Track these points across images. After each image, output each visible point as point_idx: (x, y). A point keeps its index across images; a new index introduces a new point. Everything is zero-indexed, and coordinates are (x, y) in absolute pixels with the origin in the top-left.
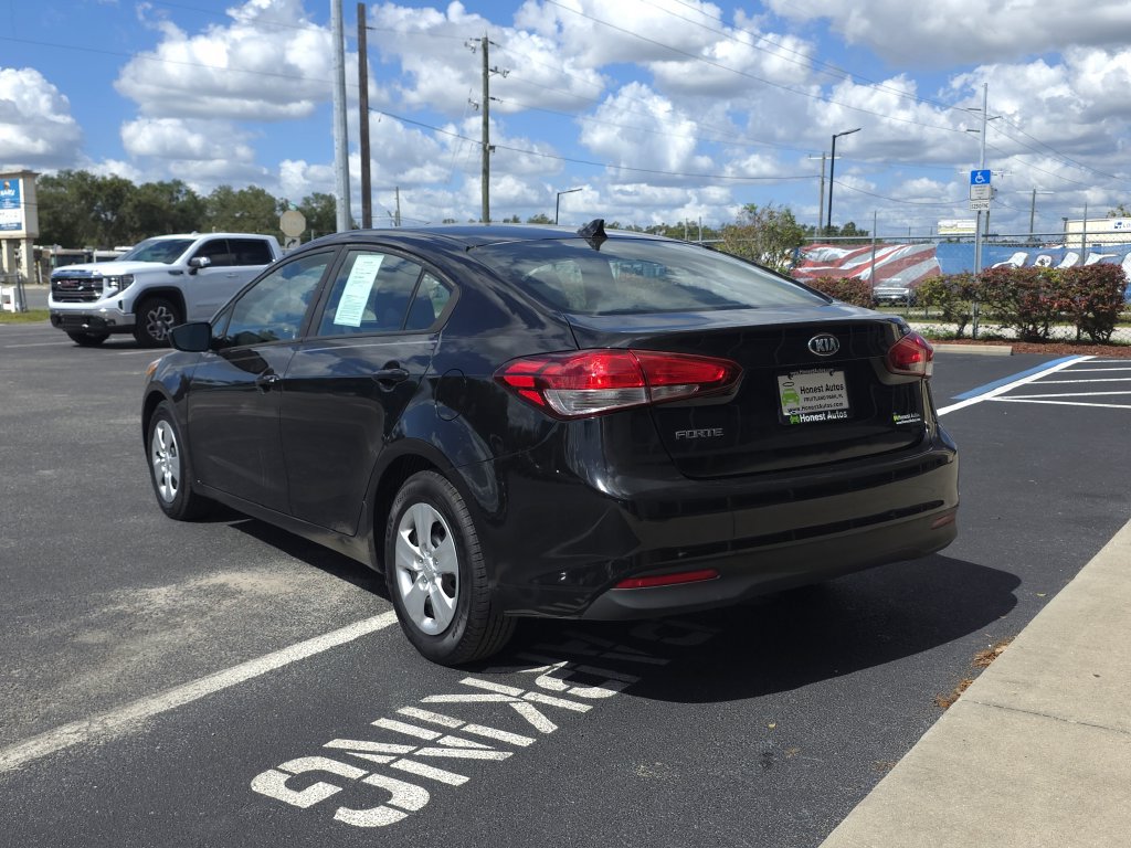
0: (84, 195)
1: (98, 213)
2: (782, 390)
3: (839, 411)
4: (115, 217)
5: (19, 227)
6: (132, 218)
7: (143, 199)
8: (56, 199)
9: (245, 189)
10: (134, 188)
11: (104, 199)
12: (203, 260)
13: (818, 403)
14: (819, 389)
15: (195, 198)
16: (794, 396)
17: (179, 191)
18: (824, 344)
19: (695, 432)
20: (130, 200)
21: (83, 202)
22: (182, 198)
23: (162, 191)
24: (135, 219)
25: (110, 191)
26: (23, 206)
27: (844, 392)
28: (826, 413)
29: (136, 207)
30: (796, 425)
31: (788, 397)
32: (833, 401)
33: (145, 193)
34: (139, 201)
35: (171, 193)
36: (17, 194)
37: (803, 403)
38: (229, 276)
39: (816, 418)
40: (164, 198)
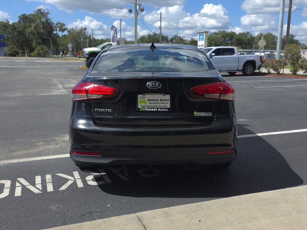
0: (223, 37)
1: (227, 41)
2: (139, 99)
3: (164, 108)
4: (230, 42)
5: (203, 46)
6: (235, 42)
7: (238, 37)
8: (216, 38)
9: (267, 34)
10: (236, 34)
11: (228, 38)
12: (213, 54)
13: (155, 105)
14: (157, 100)
15: (252, 37)
16: (144, 102)
17: (248, 35)
18: (152, 85)
19: (102, 109)
20: (235, 38)
21: (223, 39)
22: (249, 37)
23: (243, 35)
24: (235, 43)
25: (230, 36)
26: (204, 40)
27: (169, 102)
28: (158, 109)
29: (236, 40)
30: (142, 111)
31: (141, 102)
32: (162, 105)
33: (239, 36)
34: (237, 38)
35: (246, 36)
36: (203, 37)
37: (148, 104)
38: (221, 58)
39: (152, 110)
40: (244, 37)
